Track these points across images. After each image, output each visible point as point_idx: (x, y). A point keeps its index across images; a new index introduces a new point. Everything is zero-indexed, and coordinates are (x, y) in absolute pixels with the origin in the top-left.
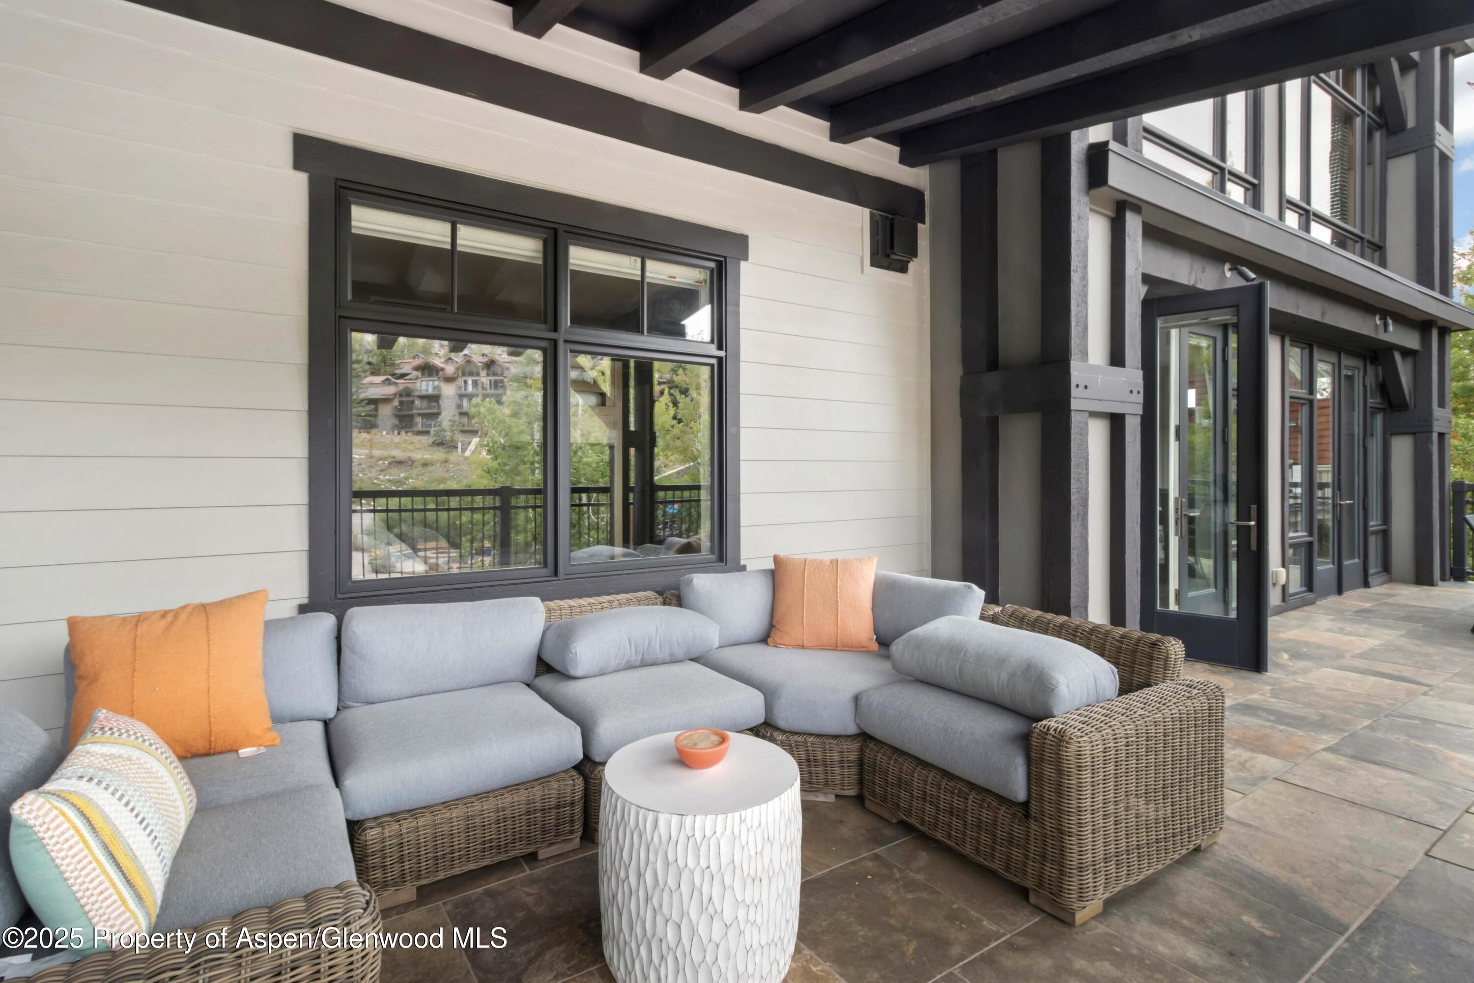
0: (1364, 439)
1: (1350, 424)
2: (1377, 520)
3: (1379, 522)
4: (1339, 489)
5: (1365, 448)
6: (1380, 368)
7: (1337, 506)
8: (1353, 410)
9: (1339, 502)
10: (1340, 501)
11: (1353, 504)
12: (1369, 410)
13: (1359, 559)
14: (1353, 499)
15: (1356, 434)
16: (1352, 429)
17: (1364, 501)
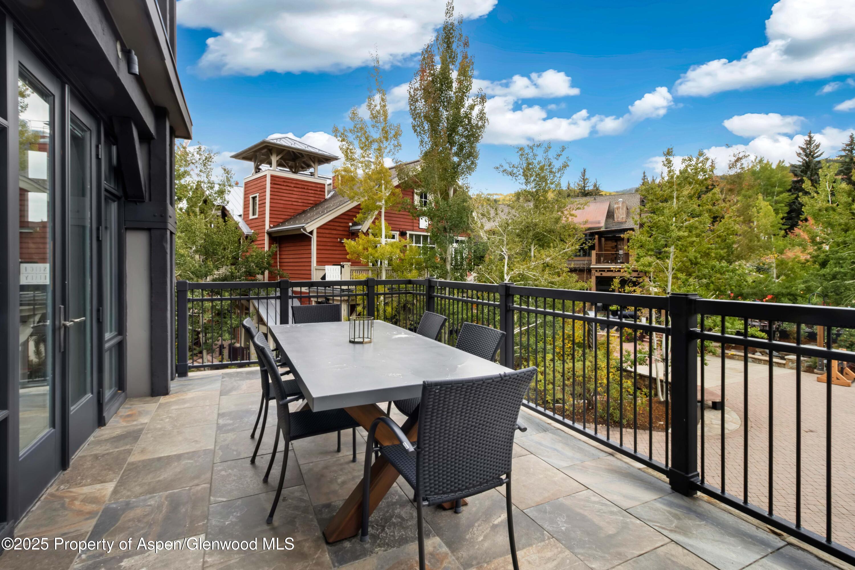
0: (98, 229)
1: (80, 211)
2: (111, 331)
3: (114, 333)
4: (64, 302)
5: (99, 241)
6: (114, 149)
7: (60, 328)
8: (83, 195)
9: (63, 322)
10: (65, 320)
11: (84, 322)
12: (103, 193)
13: (92, 393)
14: (84, 316)
15: (88, 225)
16: (83, 219)
17: (98, 311)
